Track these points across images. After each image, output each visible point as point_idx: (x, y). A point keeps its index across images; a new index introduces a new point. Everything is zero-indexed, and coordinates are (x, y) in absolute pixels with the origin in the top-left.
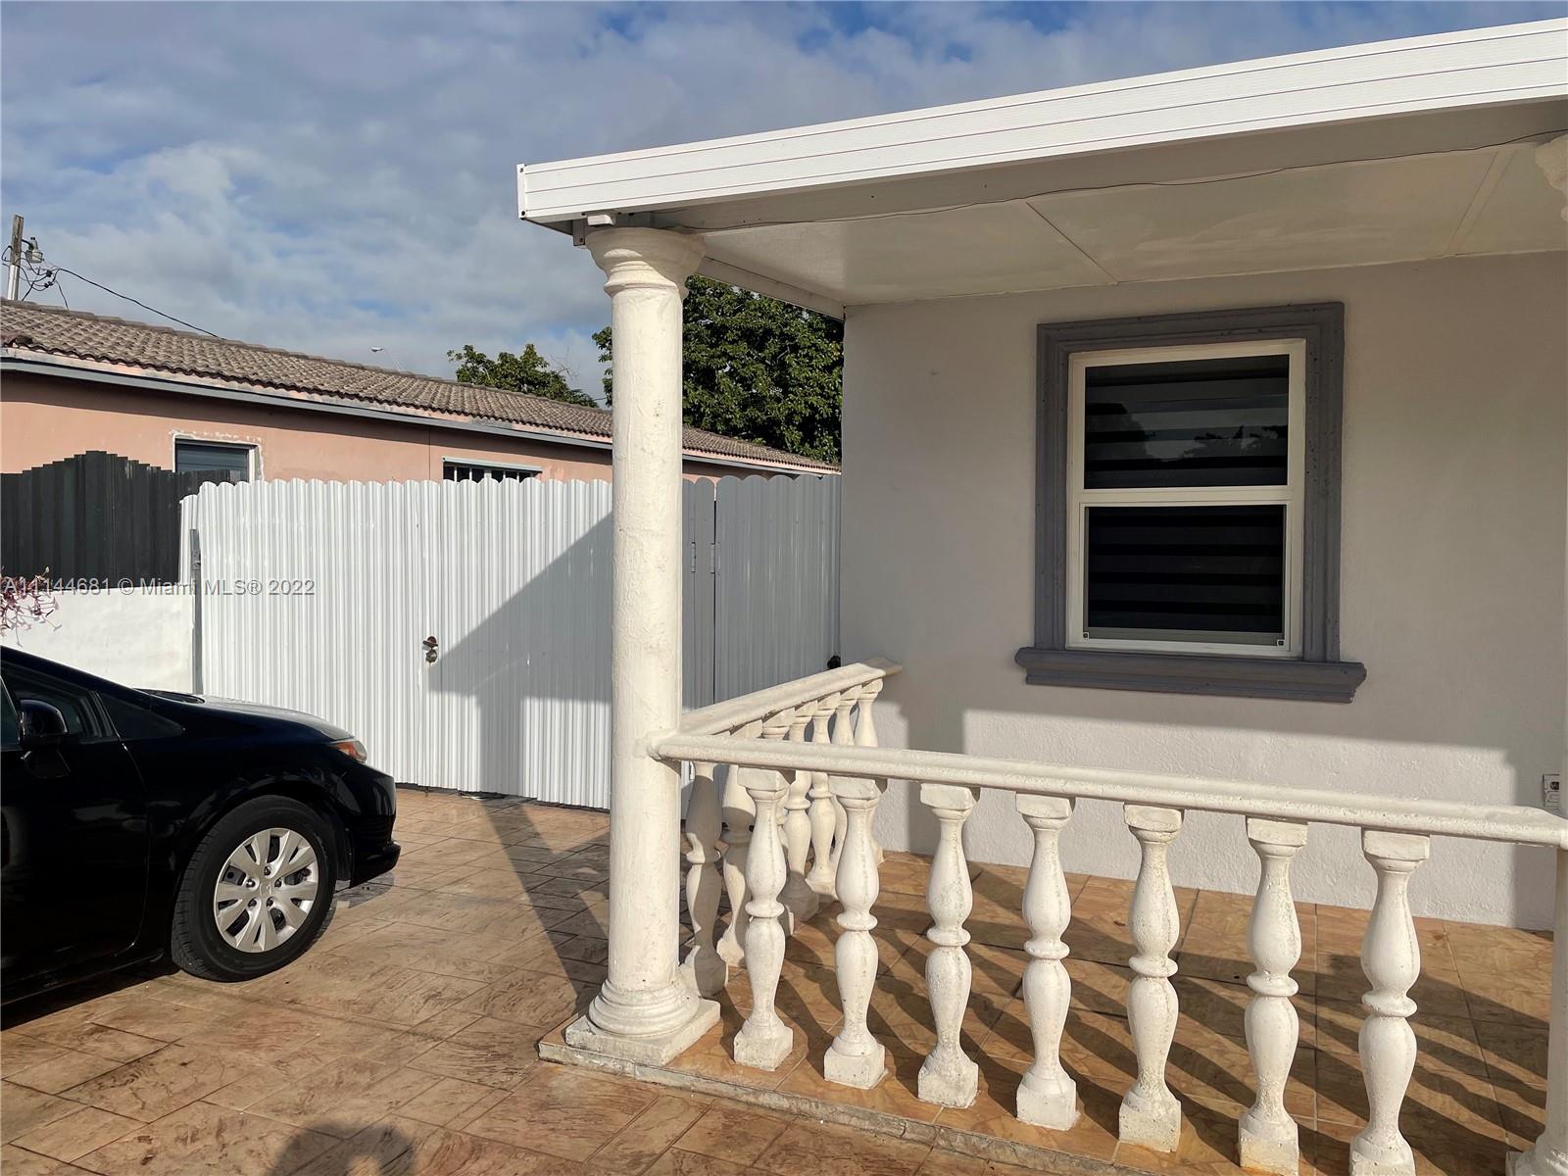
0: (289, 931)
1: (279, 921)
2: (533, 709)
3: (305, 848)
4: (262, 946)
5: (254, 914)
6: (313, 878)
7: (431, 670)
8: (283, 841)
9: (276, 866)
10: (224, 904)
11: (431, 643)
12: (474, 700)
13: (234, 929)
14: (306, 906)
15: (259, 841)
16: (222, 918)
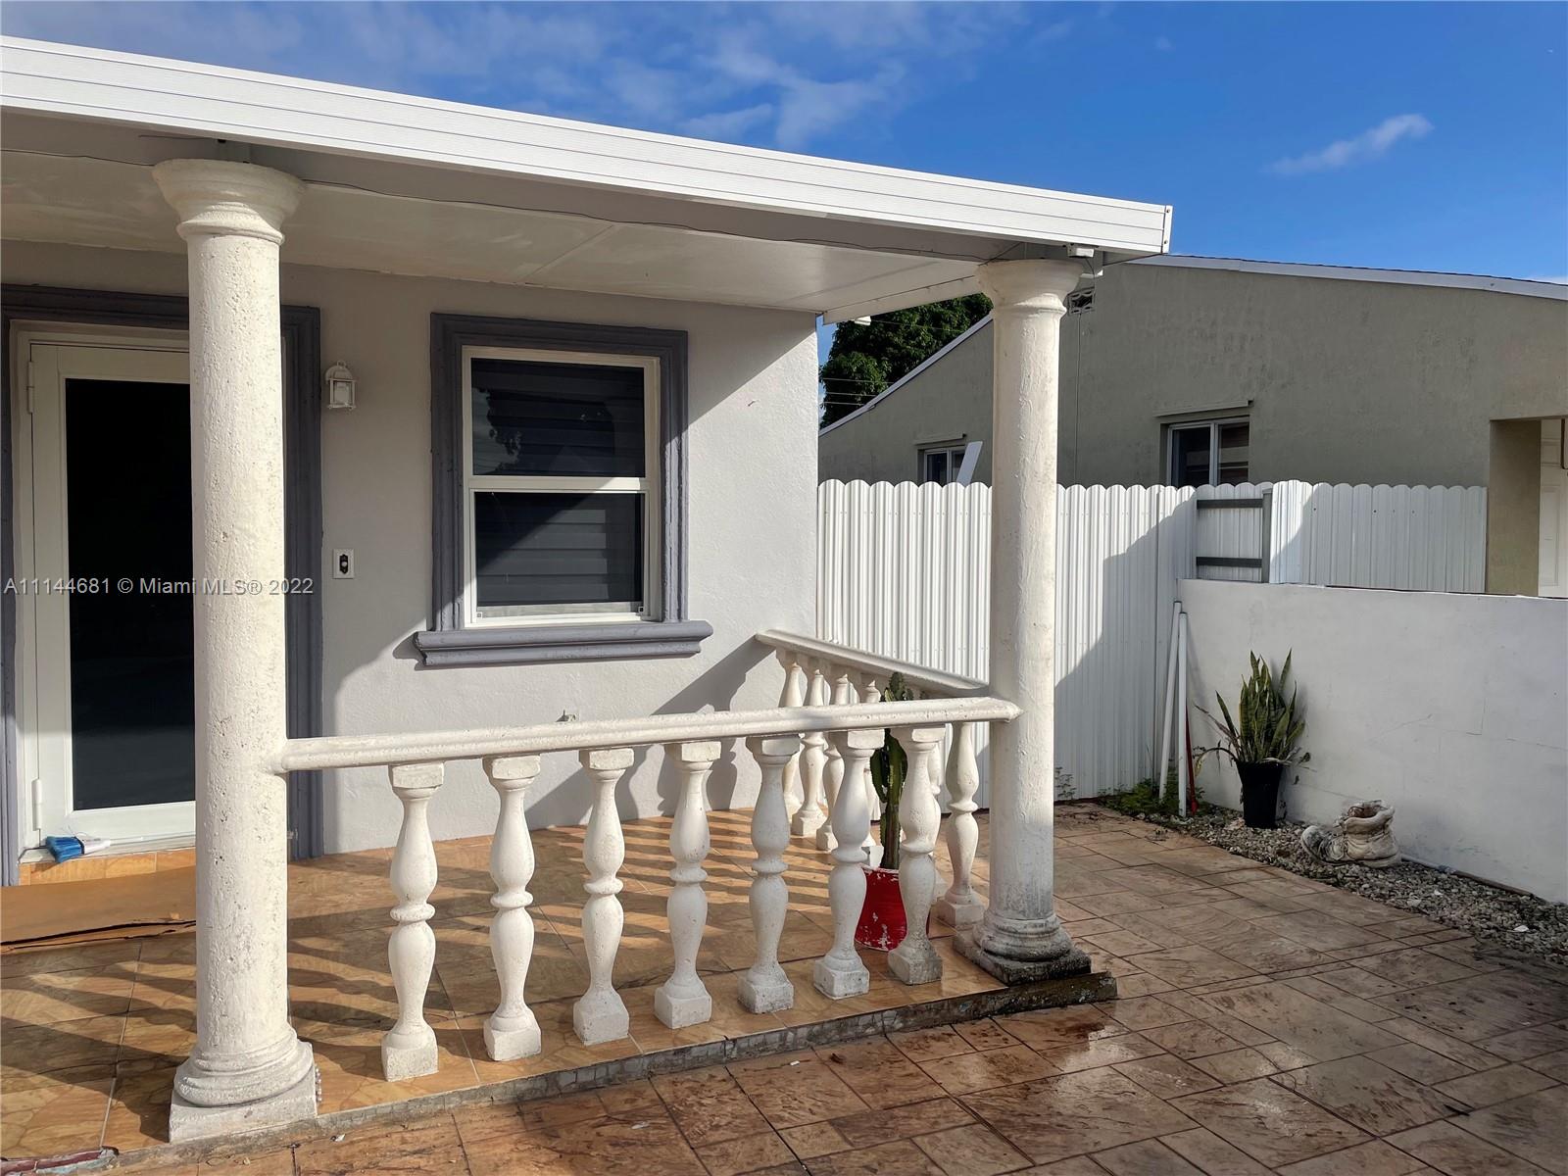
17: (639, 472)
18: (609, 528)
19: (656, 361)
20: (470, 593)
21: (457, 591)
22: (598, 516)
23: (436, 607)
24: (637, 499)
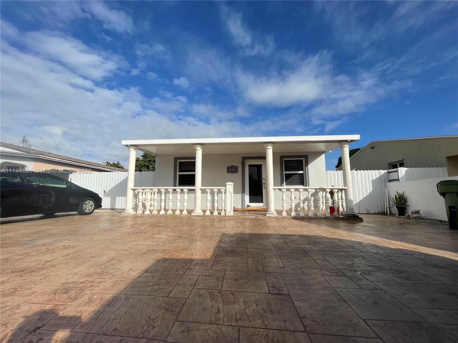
0: (90, 211)
1: (89, 210)
2: (117, 198)
3: (93, 203)
4: (87, 212)
5: (87, 208)
6: (93, 206)
7: (104, 194)
8: (91, 202)
9: (90, 204)
10: (84, 207)
11: (105, 191)
12: (110, 197)
13: (85, 209)
14: (92, 209)
15: (88, 201)
16: (84, 208)
17: (303, 170)
18: (300, 177)
19: (304, 159)
20: (285, 183)
21: (283, 183)
22: (298, 176)
23: (281, 185)
24: (303, 174)
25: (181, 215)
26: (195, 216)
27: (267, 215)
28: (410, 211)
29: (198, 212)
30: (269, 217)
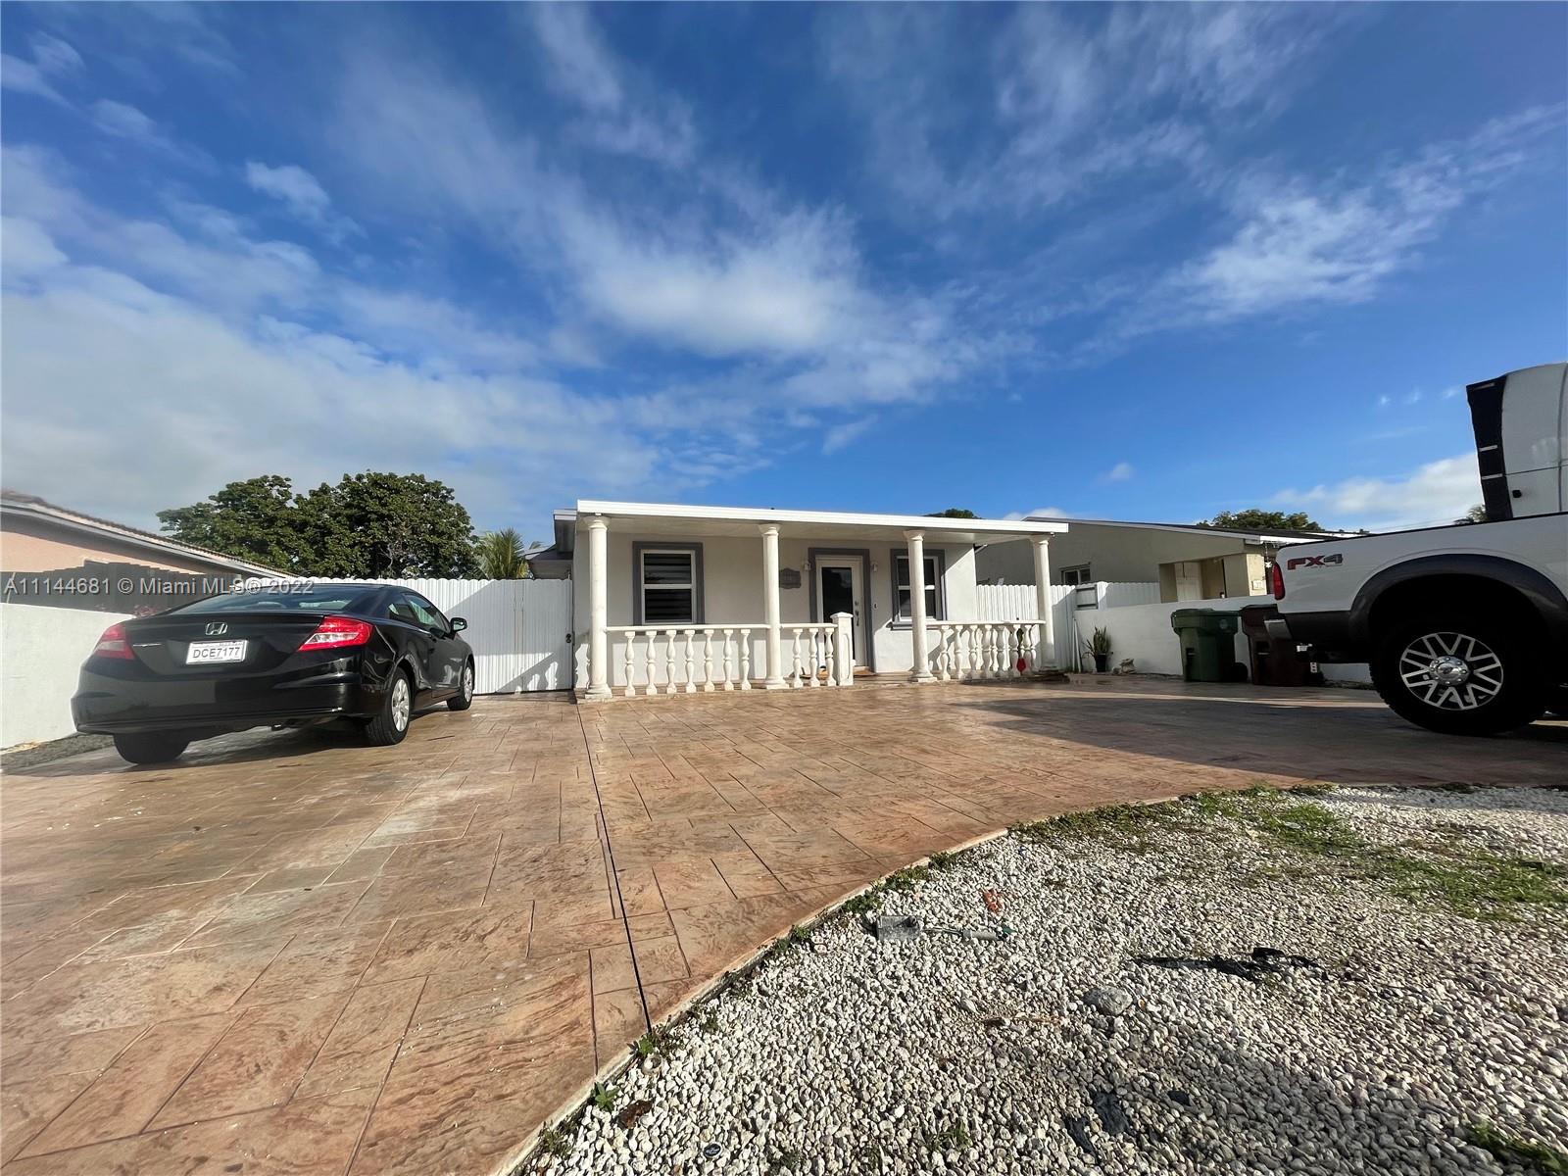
17: (934, 583)
19: (937, 558)
21: (898, 611)
23: (894, 616)
24: (934, 590)
25: (737, 693)
26: (774, 691)
27: (920, 680)
28: (1116, 663)
29: (778, 682)
30: (922, 684)
